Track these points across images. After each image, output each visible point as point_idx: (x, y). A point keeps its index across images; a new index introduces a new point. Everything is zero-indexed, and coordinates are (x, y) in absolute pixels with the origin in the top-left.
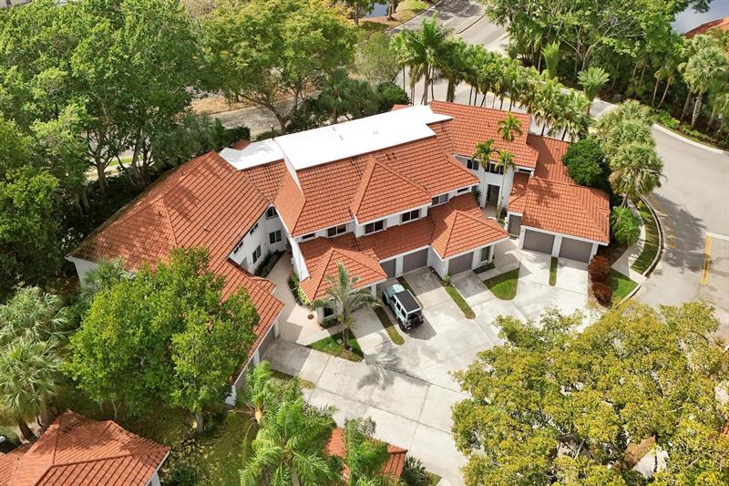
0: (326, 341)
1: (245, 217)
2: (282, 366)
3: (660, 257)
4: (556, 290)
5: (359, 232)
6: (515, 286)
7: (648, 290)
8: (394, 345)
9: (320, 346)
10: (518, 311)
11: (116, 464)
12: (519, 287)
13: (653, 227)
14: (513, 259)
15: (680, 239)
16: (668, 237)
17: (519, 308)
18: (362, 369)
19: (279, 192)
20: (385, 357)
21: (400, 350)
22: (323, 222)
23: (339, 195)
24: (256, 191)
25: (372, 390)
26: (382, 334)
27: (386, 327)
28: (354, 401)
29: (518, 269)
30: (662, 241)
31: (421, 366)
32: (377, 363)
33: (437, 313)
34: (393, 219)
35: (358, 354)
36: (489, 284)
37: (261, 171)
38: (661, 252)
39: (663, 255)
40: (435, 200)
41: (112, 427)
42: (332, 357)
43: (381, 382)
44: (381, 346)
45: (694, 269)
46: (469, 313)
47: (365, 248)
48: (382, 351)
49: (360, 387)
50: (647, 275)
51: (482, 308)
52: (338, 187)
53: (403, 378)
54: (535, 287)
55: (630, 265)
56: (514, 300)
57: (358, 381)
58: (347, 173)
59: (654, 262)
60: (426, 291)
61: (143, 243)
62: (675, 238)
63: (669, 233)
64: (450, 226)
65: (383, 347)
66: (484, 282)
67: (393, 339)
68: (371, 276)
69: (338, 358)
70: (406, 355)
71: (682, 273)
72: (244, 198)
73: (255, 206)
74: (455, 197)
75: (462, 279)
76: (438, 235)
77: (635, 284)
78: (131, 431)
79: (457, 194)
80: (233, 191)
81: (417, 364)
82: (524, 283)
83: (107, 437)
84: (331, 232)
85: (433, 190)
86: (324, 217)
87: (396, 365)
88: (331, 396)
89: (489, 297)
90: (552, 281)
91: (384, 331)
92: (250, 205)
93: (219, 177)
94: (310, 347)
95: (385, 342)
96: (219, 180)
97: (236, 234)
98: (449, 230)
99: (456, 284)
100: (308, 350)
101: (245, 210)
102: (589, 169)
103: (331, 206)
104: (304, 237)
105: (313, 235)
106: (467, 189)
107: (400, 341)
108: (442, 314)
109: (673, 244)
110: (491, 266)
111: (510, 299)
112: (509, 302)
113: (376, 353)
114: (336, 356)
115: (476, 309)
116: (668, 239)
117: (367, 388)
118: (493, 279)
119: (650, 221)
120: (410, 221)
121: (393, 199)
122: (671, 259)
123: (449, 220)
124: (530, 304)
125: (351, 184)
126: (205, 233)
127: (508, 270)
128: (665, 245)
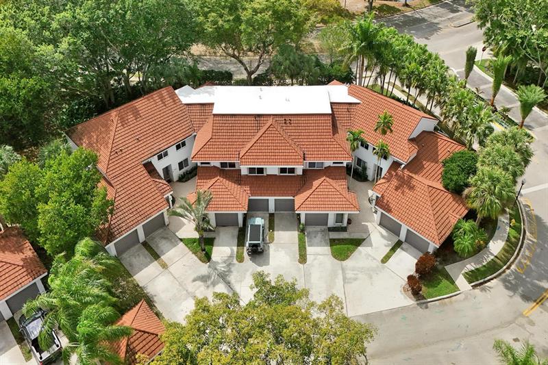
0: (193, 241)
1: (171, 137)
2: (157, 246)
3: (500, 274)
4: (383, 268)
5: (244, 170)
6: (352, 252)
7: (466, 298)
8: (235, 261)
9: (188, 242)
10: (341, 272)
11: (11, 268)
12: (356, 254)
13: (512, 246)
14: (366, 230)
15: (533, 267)
16: (523, 261)
17: (343, 269)
18: (204, 269)
19: (204, 126)
20: (223, 267)
21: (237, 266)
22: (217, 156)
23: (236, 140)
24: (188, 121)
25: (200, 286)
26: (232, 250)
27: (238, 246)
28: (184, 289)
29: (364, 239)
30: (513, 263)
31: (243, 283)
32: (216, 269)
33: (280, 249)
34: (272, 170)
35: (207, 257)
36: (333, 242)
37: (198, 108)
38: (504, 272)
39: (503, 275)
40: (312, 165)
41: (27, 245)
42: (191, 253)
43: (209, 283)
44: (226, 258)
45: (526, 298)
46: (303, 258)
47: (245, 184)
48: (225, 262)
49: (194, 280)
50: (474, 287)
51: (315, 259)
52: (238, 134)
53: (226, 287)
54: (368, 258)
55: (463, 272)
56: (344, 263)
57: (195, 276)
58: (249, 125)
59: (489, 278)
60: (282, 230)
61: (98, 136)
62: (528, 263)
63: (525, 257)
64: (314, 188)
65: (227, 260)
66: (330, 239)
67: (237, 256)
68: (235, 206)
69: (194, 255)
70: (238, 272)
71: (511, 297)
72: (177, 124)
73: (182, 131)
74: (330, 166)
75: (315, 231)
76: (303, 192)
77: (457, 289)
78: (36, 251)
79: (332, 165)
80: (171, 117)
81: (241, 281)
82: (360, 252)
83: (20, 249)
84: (223, 165)
85: (309, 156)
86: (219, 153)
87: (227, 275)
88: (172, 278)
89: (327, 253)
90: (385, 259)
91: (235, 248)
92: (179, 130)
93: (165, 105)
94: (181, 240)
95: (231, 256)
96: (164, 107)
97: (158, 147)
98: (311, 191)
99: (309, 233)
100: (179, 241)
101: (173, 133)
102: (455, 178)
103: (228, 147)
104: (202, 163)
105: (209, 163)
106: (342, 163)
107: (240, 259)
108: (283, 252)
109: (522, 268)
110: (344, 229)
111: (341, 260)
112: (339, 262)
113: (220, 261)
114: (193, 253)
115: (309, 258)
116: (520, 262)
117: (199, 283)
118: (338, 240)
119: (513, 240)
120: (287, 174)
121: (273, 154)
122: (509, 282)
123: (316, 183)
124: (353, 270)
125: (248, 134)
126: (137, 141)
127: (355, 237)
128: (513, 267)
